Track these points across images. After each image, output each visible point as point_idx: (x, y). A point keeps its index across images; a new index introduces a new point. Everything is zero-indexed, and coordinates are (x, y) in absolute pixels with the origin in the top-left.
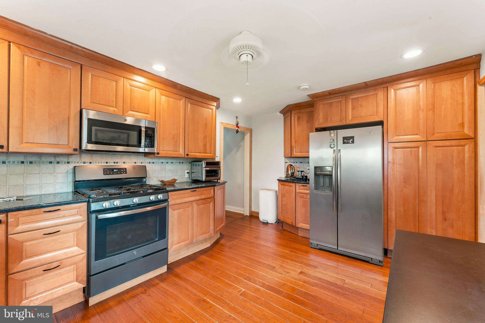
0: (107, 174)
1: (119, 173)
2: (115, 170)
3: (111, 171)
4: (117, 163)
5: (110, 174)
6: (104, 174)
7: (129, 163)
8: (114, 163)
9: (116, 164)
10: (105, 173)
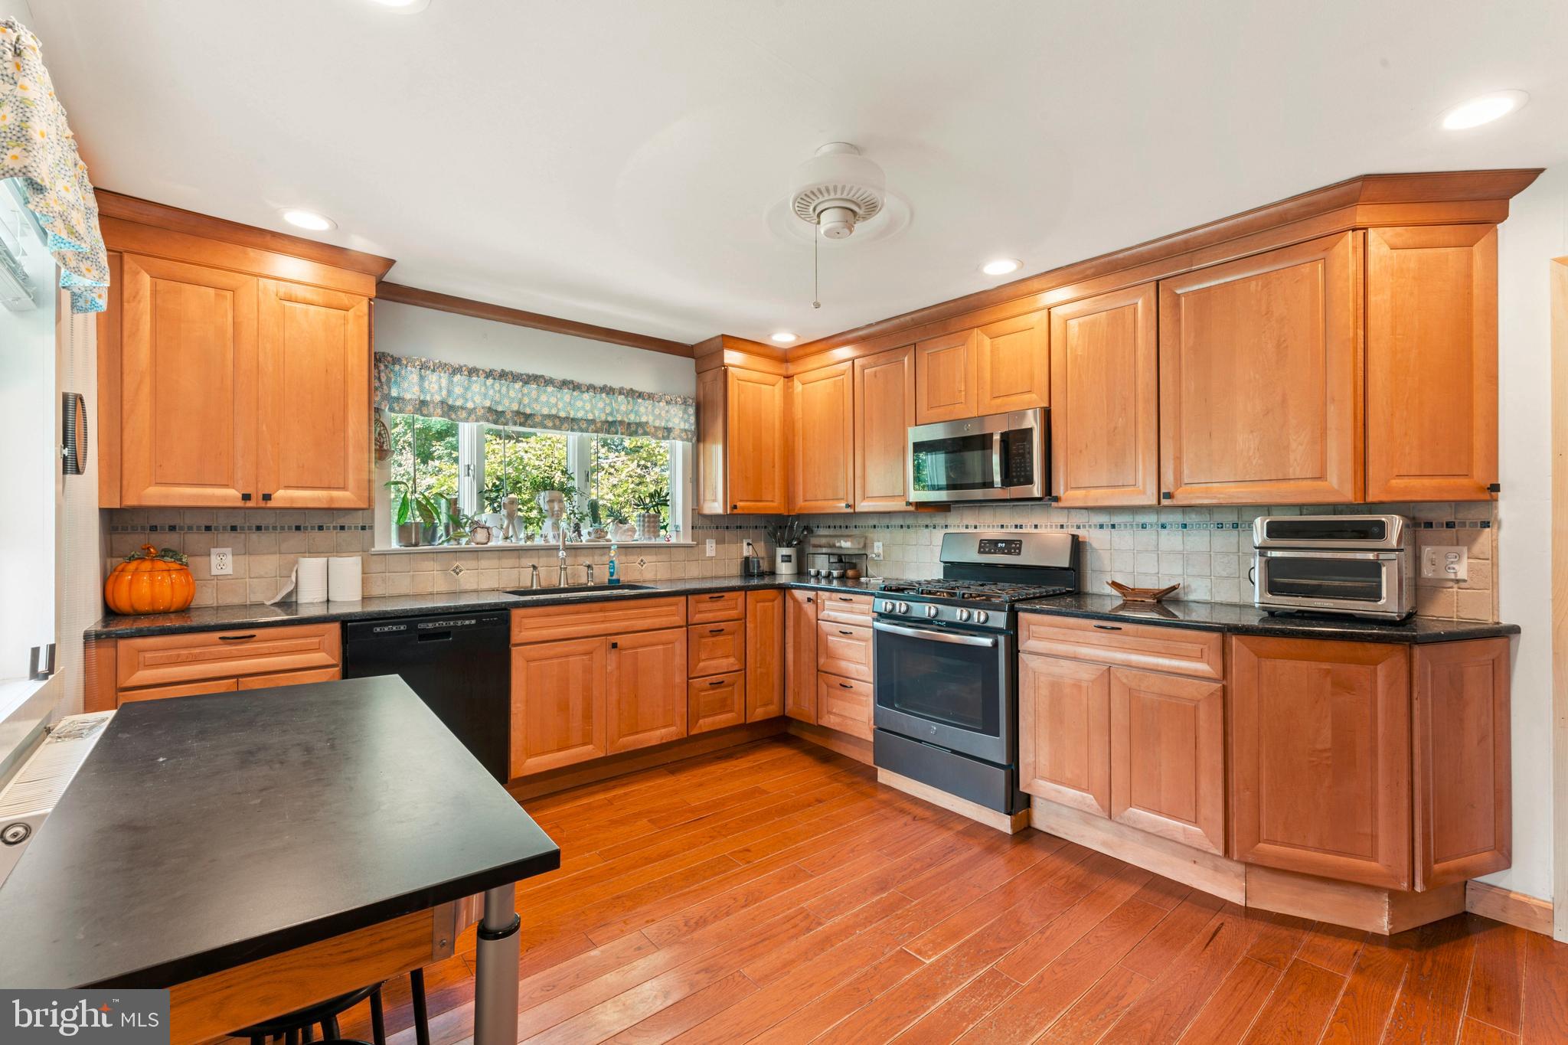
0: (985, 552)
1: (1006, 551)
2: (1000, 545)
3: (992, 546)
4: (1021, 527)
5: (989, 552)
6: (980, 552)
7: (1046, 526)
8: (1016, 526)
9: (1019, 530)
10: (982, 550)
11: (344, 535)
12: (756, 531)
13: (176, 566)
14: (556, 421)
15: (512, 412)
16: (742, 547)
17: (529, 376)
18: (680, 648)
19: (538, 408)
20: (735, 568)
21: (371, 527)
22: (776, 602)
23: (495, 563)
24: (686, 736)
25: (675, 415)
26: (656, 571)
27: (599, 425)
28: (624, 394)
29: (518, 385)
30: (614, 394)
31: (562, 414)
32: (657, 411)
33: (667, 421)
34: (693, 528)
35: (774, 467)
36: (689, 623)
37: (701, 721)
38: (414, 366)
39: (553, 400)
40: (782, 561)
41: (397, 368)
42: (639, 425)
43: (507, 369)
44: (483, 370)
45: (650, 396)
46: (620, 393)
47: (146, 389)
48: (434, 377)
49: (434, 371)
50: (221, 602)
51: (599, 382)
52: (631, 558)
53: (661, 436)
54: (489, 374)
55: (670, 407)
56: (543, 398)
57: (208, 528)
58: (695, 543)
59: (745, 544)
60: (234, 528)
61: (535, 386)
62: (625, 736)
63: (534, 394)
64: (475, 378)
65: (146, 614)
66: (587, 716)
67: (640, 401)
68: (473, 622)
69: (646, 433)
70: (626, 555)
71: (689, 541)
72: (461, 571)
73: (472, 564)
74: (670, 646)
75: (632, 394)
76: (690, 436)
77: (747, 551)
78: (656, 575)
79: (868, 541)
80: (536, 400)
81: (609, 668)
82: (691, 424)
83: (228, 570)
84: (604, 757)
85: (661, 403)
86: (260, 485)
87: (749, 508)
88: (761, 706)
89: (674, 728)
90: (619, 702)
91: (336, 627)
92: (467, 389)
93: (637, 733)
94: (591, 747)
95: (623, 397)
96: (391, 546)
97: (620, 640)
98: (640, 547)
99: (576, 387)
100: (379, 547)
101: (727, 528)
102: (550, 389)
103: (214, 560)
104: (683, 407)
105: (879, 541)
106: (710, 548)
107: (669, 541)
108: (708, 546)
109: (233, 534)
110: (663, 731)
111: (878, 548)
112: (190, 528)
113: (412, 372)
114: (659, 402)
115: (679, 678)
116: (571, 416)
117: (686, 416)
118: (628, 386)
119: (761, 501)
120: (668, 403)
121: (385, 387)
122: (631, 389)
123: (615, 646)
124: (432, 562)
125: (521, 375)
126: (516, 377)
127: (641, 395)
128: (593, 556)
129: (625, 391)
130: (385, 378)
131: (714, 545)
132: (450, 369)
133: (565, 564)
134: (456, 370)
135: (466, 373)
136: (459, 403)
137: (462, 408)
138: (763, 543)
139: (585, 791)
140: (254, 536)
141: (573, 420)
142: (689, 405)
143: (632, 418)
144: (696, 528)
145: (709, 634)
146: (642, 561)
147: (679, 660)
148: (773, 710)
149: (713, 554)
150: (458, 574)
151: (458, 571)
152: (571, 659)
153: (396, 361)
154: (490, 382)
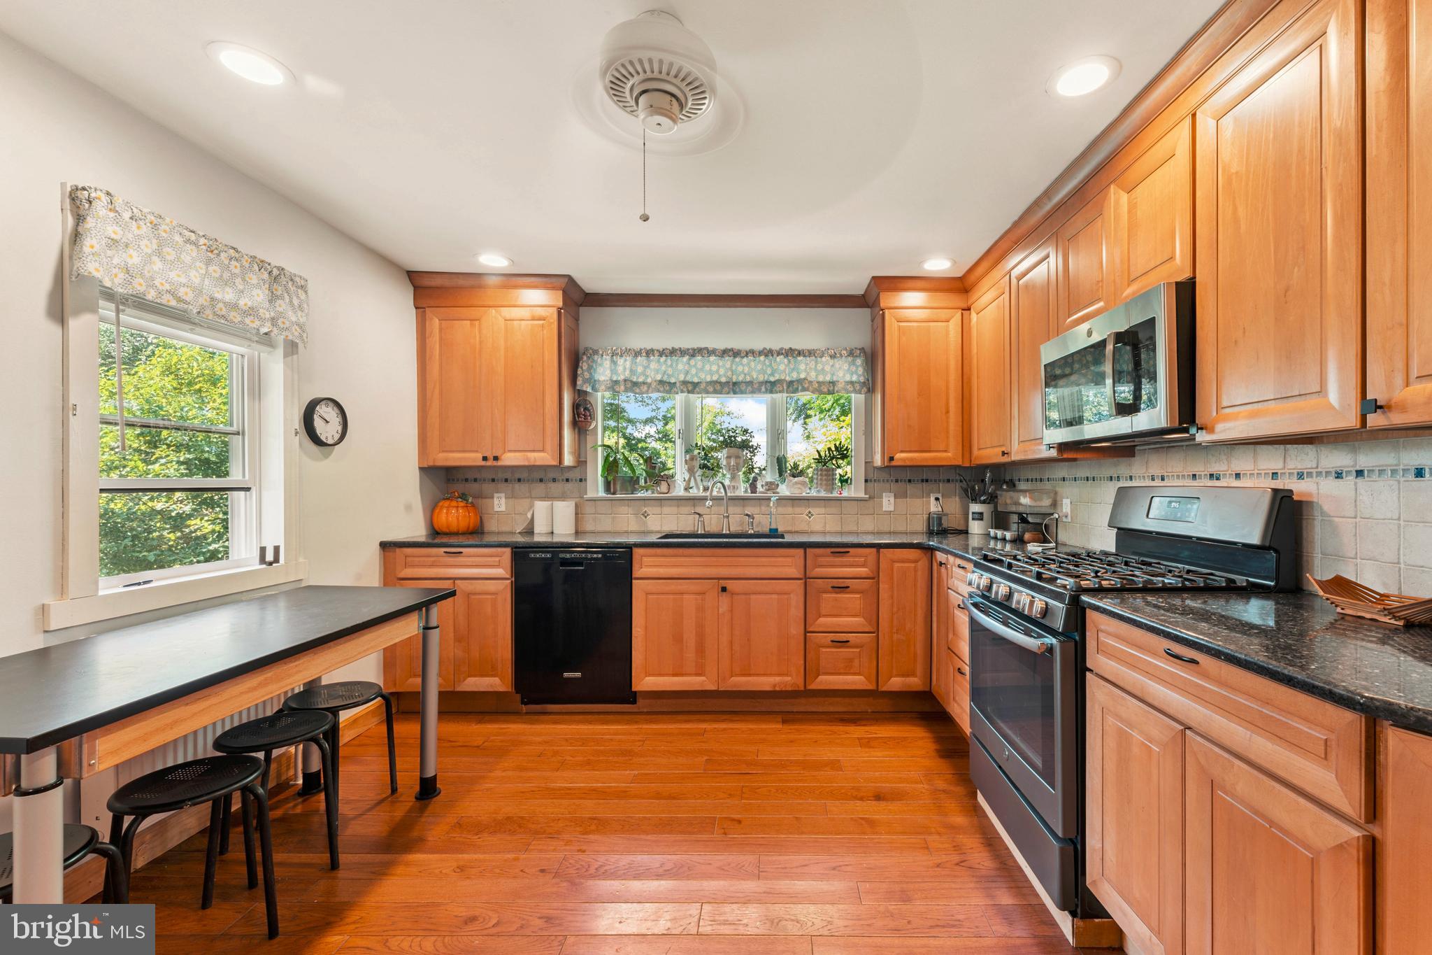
7: (1251, 475)
8: (1211, 477)
11: (569, 485)
12: (947, 485)
13: (462, 504)
14: (716, 386)
15: (680, 382)
16: (929, 503)
17: (694, 350)
18: (796, 599)
19: (703, 377)
20: (920, 525)
21: (586, 480)
22: (919, 563)
23: (674, 509)
24: (802, 689)
25: (840, 368)
26: (825, 523)
27: (756, 386)
28: (782, 354)
29: (686, 359)
30: (772, 355)
31: (723, 380)
32: (820, 367)
33: (833, 375)
34: (866, 481)
35: (948, 412)
36: (807, 576)
37: (821, 678)
38: (608, 355)
39: (714, 368)
40: (973, 519)
41: (596, 357)
42: (800, 381)
43: (677, 347)
44: (657, 350)
45: (811, 353)
46: (779, 354)
47: (437, 391)
48: (621, 361)
49: (621, 356)
50: (500, 530)
51: (758, 346)
52: (798, 510)
53: (826, 390)
54: (662, 353)
55: (836, 360)
56: (707, 367)
57: (493, 480)
58: (867, 496)
59: (932, 499)
60: (506, 480)
61: (700, 358)
62: (737, 675)
63: (699, 365)
64: (652, 358)
65: (446, 534)
66: (700, 649)
67: (800, 358)
68: (600, 556)
69: (804, 389)
70: (793, 506)
71: (862, 495)
72: (648, 515)
73: (657, 510)
74: (786, 596)
75: (790, 353)
76: (858, 388)
77: (934, 507)
78: (825, 526)
79: (1058, 498)
80: (702, 369)
81: (721, 610)
82: (859, 376)
83: (503, 508)
84: (716, 690)
85: (823, 359)
86: (494, 451)
87: (911, 459)
88: (898, 676)
89: (790, 678)
90: (731, 643)
91: (508, 551)
92: (646, 367)
93: (750, 675)
94: (703, 678)
95: (782, 357)
96: (598, 494)
97: (730, 585)
98: (808, 500)
99: (736, 353)
100: (590, 494)
101: (910, 481)
102: (712, 358)
103: (496, 501)
104: (850, 359)
105: (1067, 498)
106: (888, 502)
107: (841, 494)
108: (885, 500)
109: (506, 484)
110: (778, 679)
111: (1066, 506)
112: (484, 480)
113: (606, 359)
114: (821, 357)
115: (796, 630)
116: (734, 380)
117: (853, 369)
118: (787, 347)
119: (930, 451)
120: (833, 357)
121: (586, 373)
122: (791, 349)
123: (724, 589)
124: (627, 508)
125: (688, 349)
126: (683, 352)
127: (800, 353)
128: (760, 506)
129: (784, 352)
130: (587, 366)
131: (892, 499)
132: (633, 353)
133: (727, 512)
134: (637, 353)
135: (644, 354)
136: (640, 380)
137: (644, 383)
138: (957, 499)
139: (698, 717)
140: (517, 486)
141: (735, 384)
142: (856, 356)
143: (794, 376)
144: (871, 481)
145: (831, 589)
146: (810, 512)
147: (796, 612)
148: (915, 682)
149: (892, 508)
150: (646, 517)
151: (646, 515)
152: (685, 596)
153: (596, 352)
154: (663, 359)
